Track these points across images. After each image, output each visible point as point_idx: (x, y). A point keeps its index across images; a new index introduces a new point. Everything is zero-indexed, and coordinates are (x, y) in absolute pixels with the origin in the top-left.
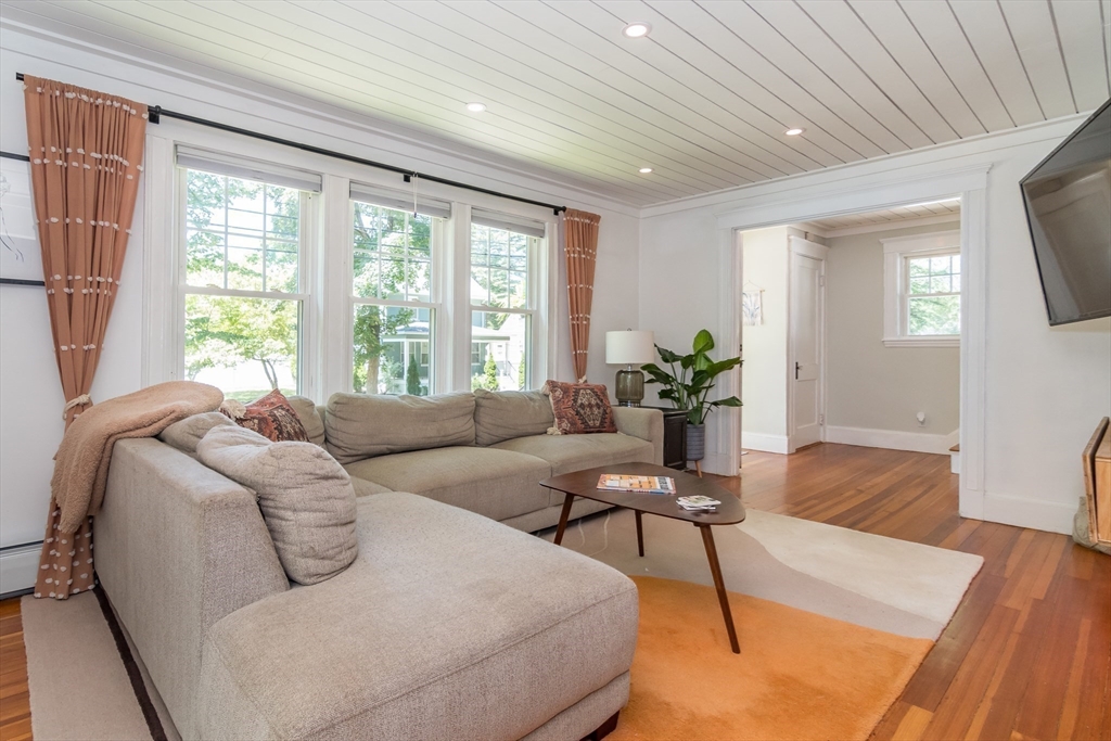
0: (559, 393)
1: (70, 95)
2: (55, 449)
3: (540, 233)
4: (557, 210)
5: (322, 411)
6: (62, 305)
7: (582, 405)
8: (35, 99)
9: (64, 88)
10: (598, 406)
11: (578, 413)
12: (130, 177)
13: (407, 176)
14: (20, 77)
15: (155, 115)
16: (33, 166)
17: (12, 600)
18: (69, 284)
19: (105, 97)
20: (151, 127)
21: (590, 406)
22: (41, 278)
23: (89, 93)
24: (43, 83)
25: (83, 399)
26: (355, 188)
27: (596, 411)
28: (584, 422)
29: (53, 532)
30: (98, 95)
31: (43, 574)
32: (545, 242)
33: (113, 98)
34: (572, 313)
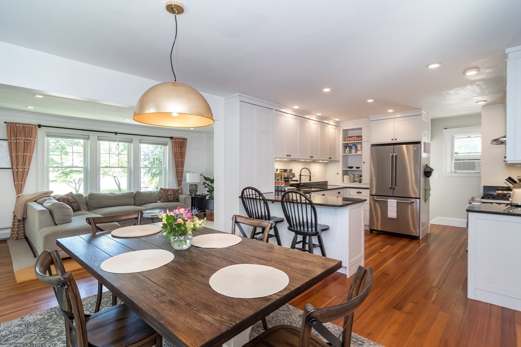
0: (162, 191)
1: (17, 125)
2: (13, 211)
3: (166, 145)
4: (171, 138)
5: (86, 197)
6: (15, 174)
7: (168, 195)
8: (9, 127)
9: (16, 124)
10: (173, 195)
11: (166, 197)
12: (33, 142)
13: (116, 133)
14: (5, 122)
15: (40, 126)
16: (9, 142)
17: (4, 241)
18: (17, 169)
19: (26, 124)
20: (38, 129)
21: (171, 195)
22: (11, 167)
23: (22, 124)
24: (11, 123)
25: (20, 195)
26: (99, 138)
27: (172, 196)
28: (168, 199)
29: (14, 225)
30: (24, 124)
31: (12, 234)
32: (167, 147)
33: (28, 124)
34: (176, 167)
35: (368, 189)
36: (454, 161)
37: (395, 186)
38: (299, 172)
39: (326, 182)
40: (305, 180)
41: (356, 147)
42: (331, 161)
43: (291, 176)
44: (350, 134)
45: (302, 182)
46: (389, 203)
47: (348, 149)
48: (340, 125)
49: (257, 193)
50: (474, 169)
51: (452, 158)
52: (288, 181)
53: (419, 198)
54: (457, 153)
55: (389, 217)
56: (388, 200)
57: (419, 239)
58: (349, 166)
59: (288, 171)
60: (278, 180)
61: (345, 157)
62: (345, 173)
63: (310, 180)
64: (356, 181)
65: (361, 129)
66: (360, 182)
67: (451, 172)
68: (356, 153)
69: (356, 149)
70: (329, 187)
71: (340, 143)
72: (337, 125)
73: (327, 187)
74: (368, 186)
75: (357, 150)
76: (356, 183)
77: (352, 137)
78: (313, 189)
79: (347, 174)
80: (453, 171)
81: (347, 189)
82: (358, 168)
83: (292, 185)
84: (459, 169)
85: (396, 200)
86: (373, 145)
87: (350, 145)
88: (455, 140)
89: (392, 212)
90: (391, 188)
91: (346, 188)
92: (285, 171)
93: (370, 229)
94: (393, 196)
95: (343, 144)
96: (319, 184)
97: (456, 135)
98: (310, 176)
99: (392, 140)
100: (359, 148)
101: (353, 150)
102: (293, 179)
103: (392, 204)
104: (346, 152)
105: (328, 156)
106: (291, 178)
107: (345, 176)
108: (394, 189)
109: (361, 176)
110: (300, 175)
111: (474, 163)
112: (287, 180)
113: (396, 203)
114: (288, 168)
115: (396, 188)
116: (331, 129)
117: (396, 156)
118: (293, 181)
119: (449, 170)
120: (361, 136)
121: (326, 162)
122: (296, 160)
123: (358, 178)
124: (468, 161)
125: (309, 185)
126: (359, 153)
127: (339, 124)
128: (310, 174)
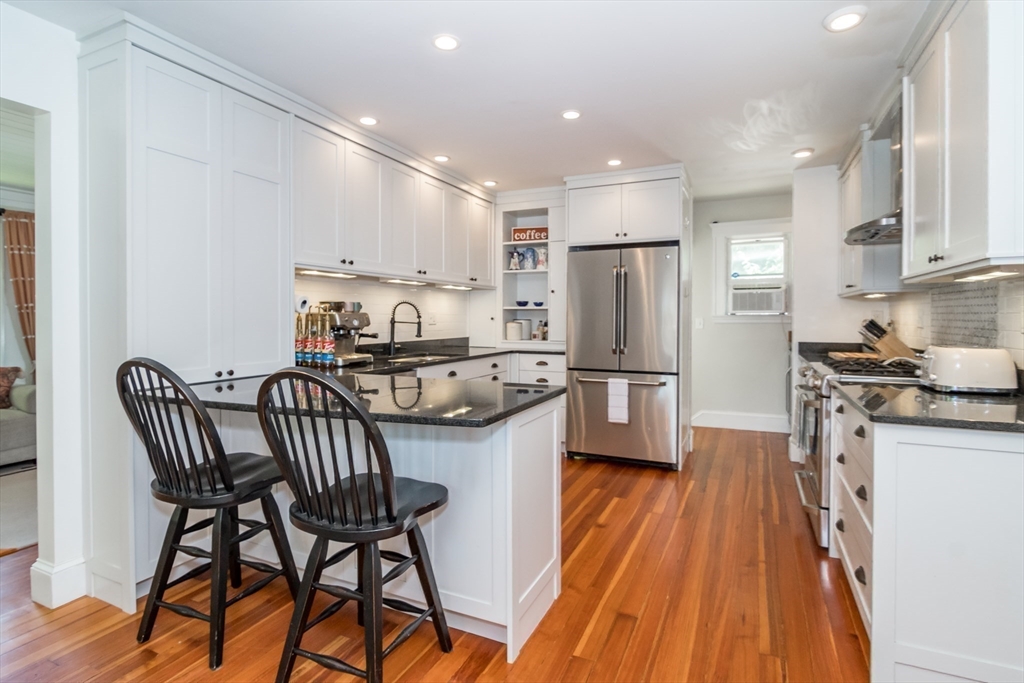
4: (1, 213)
34: (19, 301)
35: (563, 353)
36: (731, 292)
37: (625, 346)
38: (391, 312)
39: (467, 340)
40: (406, 334)
41: (534, 255)
42: (476, 288)
43: (356, 323)
44: (522, 223)
45: (396, 341)
46: (610, 385)
47: (515, 260)
48: (499, 201)
49: (166, 383)
50: (769, 307)
51: (727, 285)
52: (347, 336)
53: (677, 374)
54: (736, 275)
55: (610, 420)
56: (610, 380)
57: (677, 471)
58: (519, 300)
59: (349, 308)
60: (314, 333)
61: (510, 279)
62: (511, 316)
63: (419, 335)
64: (535, 336)
65: (544, 212)
66: (544, 339)
67: (726, 314)
68: (535, 268)
69: (534, 260)
70: (472, 353)
71: (498, 244)
72: (491, 198)
73: (468, 350)
74: (562, 348)
75: (536, 263)
76: (534, 341)
77: (524, 231)
78: (429, 359)
79: (514, 320)
80: (731, 311)
81: (513, 355)
82: (541, 304)
83: (360, 349)
84: (743, 308)
85: (626, 381)
86: (574, 249)
87: (520, 250)
88: (733, 247)
89: (618, 411)
90: (614, 352)
91: (512, 352)
92: (338, 307)
93: (569, 452)
94: (619, 371)
95: (505, 246)
96: (449, 344)
97: (734, 237)
98: (419, 324)
99: (617, 235)
100: (542, 257)
101: (529, 263)
102: (365, 331)
103: (618, 389)
104: (512, 266)
105: (469, 275)
106: (357, 329)
107: (510, 325)
108: (622, 352)
109: (546, 325)
110: (393, 322)
111: (769, 295)
112: (342, 335)
113: (626, 387)
114: (348, 299)
115: (626, 351)
116: (474, 206)
117: (626, 274)
118: (362, 335)
119: (721, 312)
120: (545, 230)
121: (463, 288)
122: (377, 279)
123: (538, 329)
124: (759, 291)
125: (418, 349)
126: (541, 268)
127: (495, 197)
128: (419, 317)
